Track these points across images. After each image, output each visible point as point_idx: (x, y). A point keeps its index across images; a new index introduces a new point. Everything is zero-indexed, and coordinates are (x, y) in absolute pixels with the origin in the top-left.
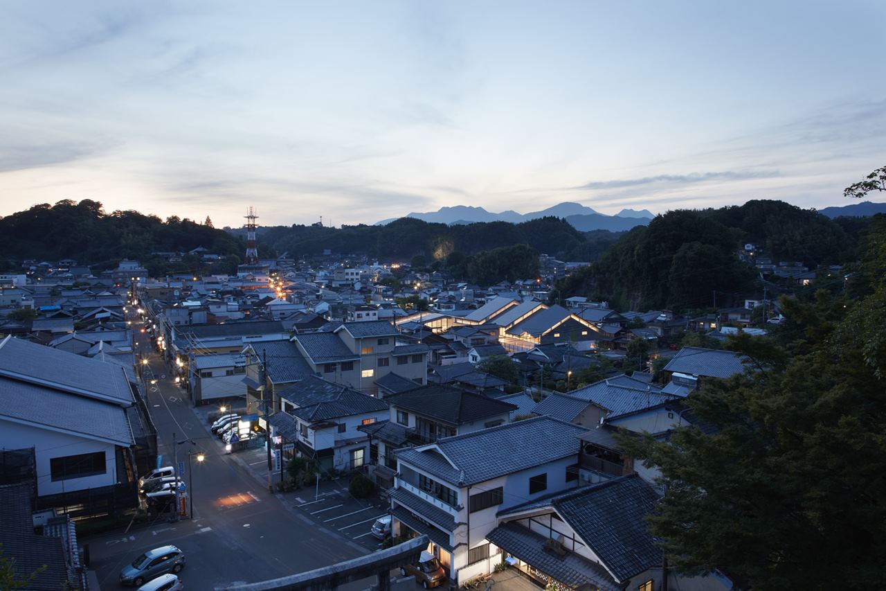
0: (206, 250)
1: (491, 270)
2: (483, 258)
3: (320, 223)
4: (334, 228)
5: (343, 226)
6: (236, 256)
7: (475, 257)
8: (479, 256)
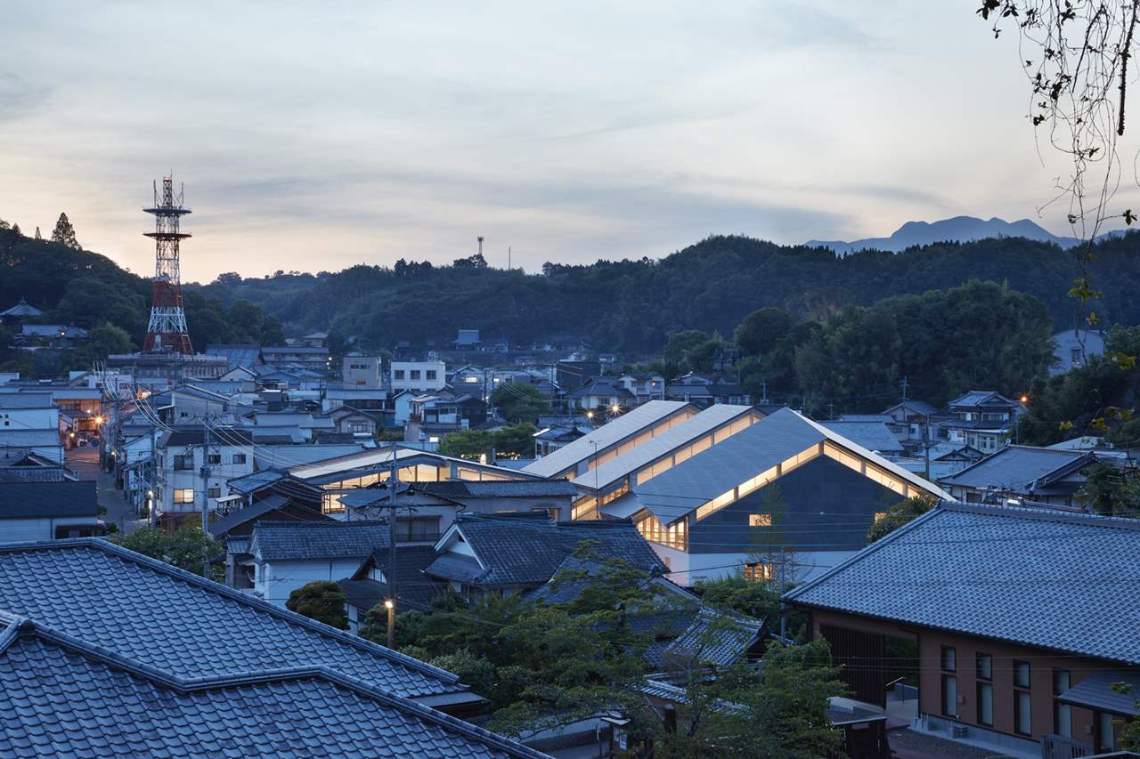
0: (35, 312)
1: (874, 366)
2: (847, 328)
3: (480, 257)
4: (520, 271)
5: (547, 266)
6: (118, 330)
7: (824, 324)
8: (836, 323)
